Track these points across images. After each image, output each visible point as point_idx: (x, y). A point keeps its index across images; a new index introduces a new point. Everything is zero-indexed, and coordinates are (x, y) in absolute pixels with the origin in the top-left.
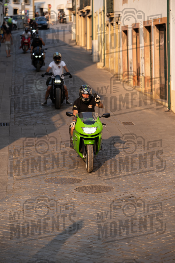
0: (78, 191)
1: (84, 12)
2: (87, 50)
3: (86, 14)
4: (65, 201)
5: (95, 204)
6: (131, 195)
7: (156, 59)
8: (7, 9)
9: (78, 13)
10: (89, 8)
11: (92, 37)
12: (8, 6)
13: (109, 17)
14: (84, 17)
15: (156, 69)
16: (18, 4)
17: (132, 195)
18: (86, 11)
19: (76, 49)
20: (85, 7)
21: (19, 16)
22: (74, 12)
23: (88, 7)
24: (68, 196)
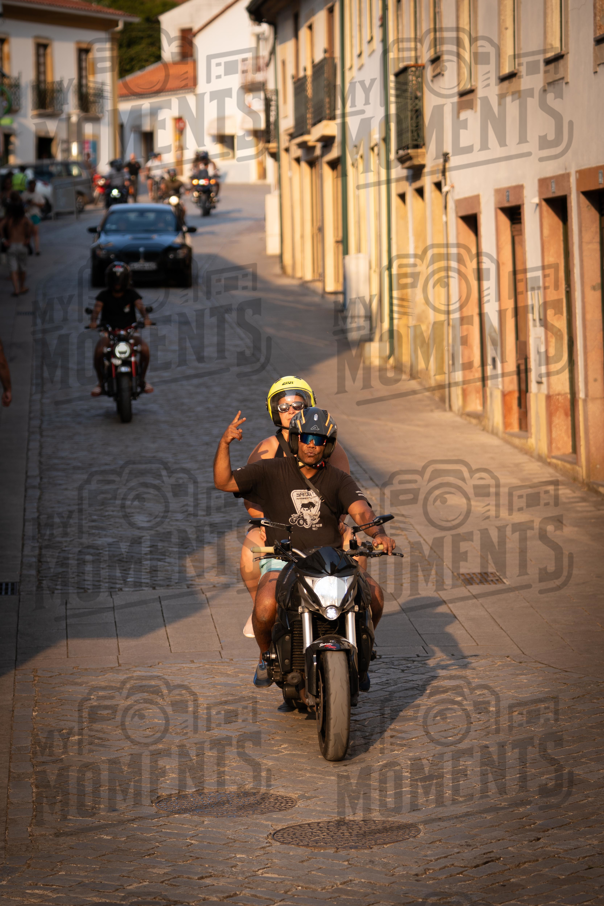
0: (283, 843)
1: (311, 144)
2: (324, 292)
3: (318, 152)
4: (229, 880)
5: (347, 892)
6: (489, 855)
7: (588, 324)
8: (13, 139)
9: (287, 150)
10: (329, 128)
11: (343, 243)
12: (15, 126)
13: (408, 164)
14: (312, 163)
15: (590, 364)
16: (53, 116)
17: (492, 855)
18: (319, 140)
19: (284, 291)
20: (314, 124)
21: (57, 164)
22: (272, 145)
23: (326, 126)
24: (241, 860)
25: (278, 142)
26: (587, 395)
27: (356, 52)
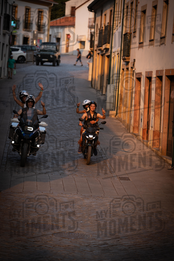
1: (102, 50)
9: (96, 50)
11: (109, 80)
13: (125, 61)
14: (102, 55)
15: (164, 123)
18: (105, 49)
20: (104, 44)
22: (92, 48)
23: (107, 45)
25: (94, 48)
26: (163, 132)
27: (116, 25)
